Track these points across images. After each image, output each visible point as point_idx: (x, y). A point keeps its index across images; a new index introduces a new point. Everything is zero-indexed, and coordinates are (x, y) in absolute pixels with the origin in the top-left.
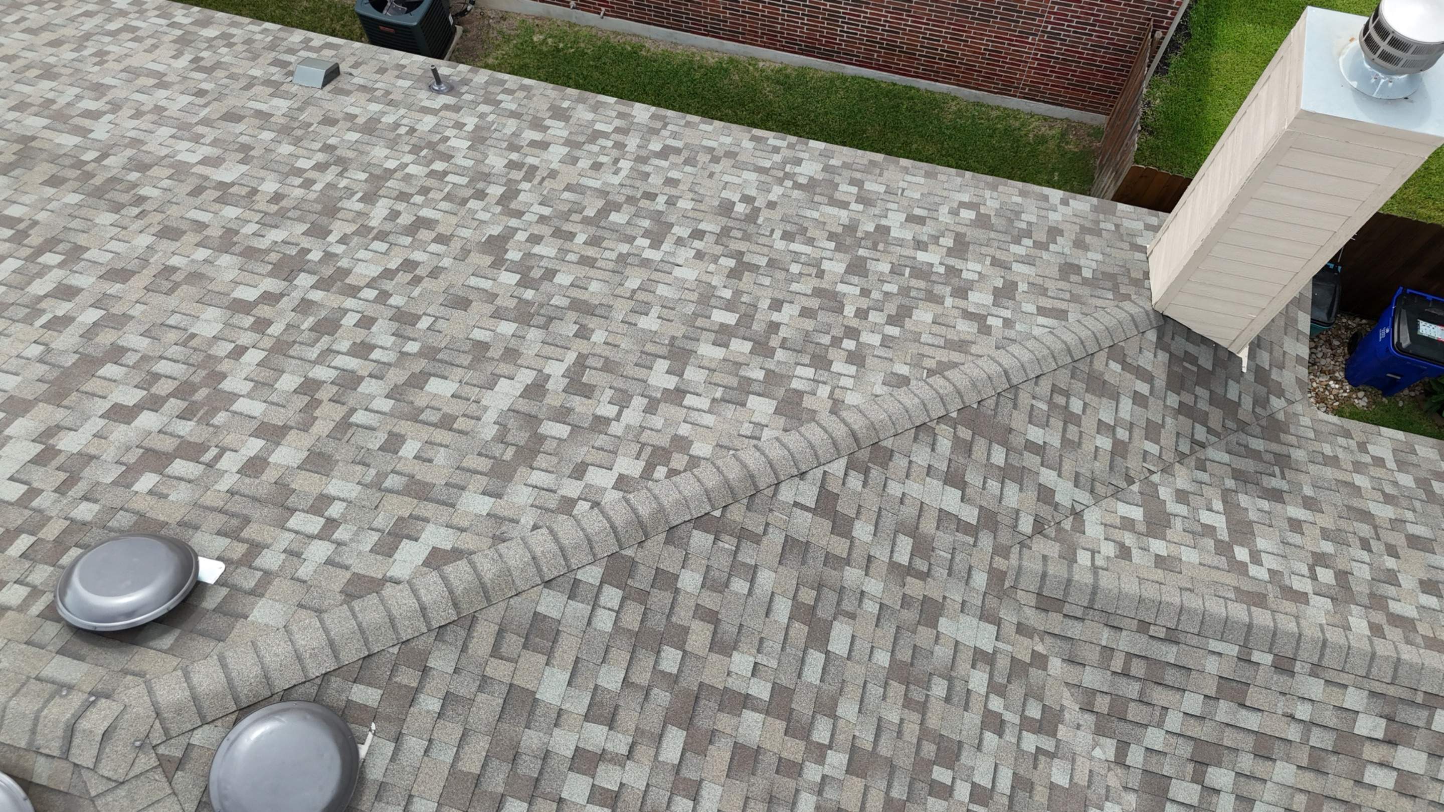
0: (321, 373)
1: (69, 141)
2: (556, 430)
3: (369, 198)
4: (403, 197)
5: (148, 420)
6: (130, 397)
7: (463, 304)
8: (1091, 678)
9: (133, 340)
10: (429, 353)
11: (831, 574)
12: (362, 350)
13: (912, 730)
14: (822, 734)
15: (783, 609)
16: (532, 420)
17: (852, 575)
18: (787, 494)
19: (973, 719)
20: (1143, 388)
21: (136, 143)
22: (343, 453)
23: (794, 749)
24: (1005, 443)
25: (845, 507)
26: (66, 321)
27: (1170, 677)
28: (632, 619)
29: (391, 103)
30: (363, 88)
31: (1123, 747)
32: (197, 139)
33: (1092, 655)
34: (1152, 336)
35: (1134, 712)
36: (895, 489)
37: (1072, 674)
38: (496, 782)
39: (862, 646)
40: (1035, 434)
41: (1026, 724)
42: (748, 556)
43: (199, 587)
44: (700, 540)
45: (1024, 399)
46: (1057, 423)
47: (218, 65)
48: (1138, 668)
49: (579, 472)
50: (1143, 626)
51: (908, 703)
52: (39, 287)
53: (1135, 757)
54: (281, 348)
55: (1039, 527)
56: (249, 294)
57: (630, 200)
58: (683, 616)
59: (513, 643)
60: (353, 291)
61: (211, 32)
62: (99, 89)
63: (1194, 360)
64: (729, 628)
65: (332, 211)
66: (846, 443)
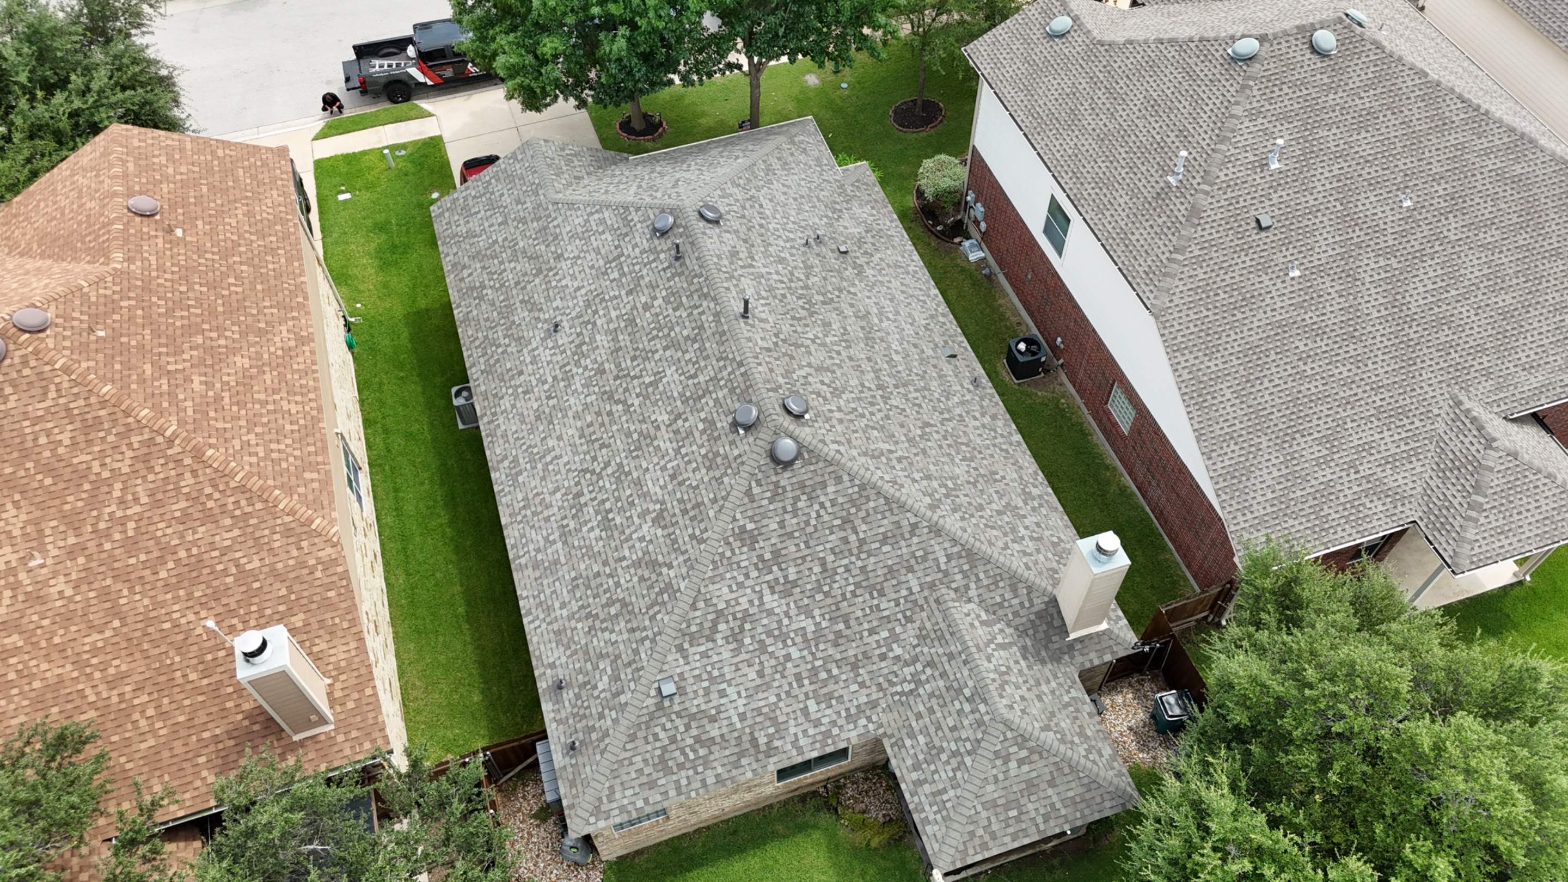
0: (860, 410)
1: (876, 321)
2: (884, 459)
3: (916, 390)
4: (924, 397)
5: (825, 388)
6: (827, 381)
7: (902, 426)
8: (928, 625)
9: (839, 373)
10: (883, 427)
11: (899, 538)
12: (872, 414)
13: (880, 580)
14: (863, 556)
15: (882, 530)
16: (883, 454)
17: (903, 543)
18: (908, 515)
19: (894, 596)
20: (1027, 605)
21: (888, 334)
22: (846, 424)
23: (855, 551)
24: (971, 568)
25: (917, 532)
26: (833, 358)
27: (943, 642)
28: (855, 496)
29: (956, 376)
30: (956, 366)
31: (918, 645)
32: (901, 344)
33: (934, 621)
34: (1046, 599)
35: (928, 641)
36: (932, 542)
37: (925, 620)
38: (807, 490)
39: (888, 556)
40: (982, 576)
41: (903, 612)
42: (887, 514)
43: (803, 417)
44: (882, 501)
45: (989, 567)
46: (991, 581)
47: (931, 330)
48: (939, 633)
49: (878, 468)
50: (949, 626)
51: (885, 575)
52: (836, 348)
53: (918, 649)
54: (859, 399)
55: (956, 590)
56: (867, 384)
57: (974, 449)
58: (863, 507)
59: (833, 475)
60: (886, 403)
61: (941, 319)
62: (897, 313)
63: (1053, 619)
64: (868, 520)
65: (905, 385)
66: (933, 522)
